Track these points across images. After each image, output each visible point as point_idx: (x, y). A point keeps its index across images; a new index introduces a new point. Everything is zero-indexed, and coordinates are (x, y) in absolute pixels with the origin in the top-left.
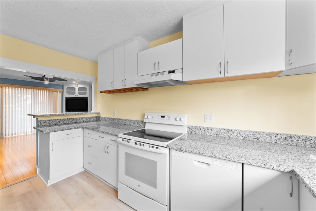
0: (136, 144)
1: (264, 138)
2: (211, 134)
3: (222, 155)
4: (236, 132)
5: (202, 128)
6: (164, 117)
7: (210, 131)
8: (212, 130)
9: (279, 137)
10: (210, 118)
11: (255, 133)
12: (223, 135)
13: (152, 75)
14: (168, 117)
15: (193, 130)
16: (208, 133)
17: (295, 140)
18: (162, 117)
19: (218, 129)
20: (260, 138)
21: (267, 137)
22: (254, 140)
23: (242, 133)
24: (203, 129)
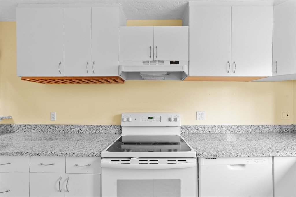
0: (142, 162)
1: (244, 130)
2: (204, 132)
3: (259, 153)
4: (225, 127)
5: (195, 127)
6: (152, 118)
7: (203, 129)
8: (205, 128)
9: (252, 128)
10: (203, 116)
11: (238, 126)
12: (215, 131)
13: (145, 62)
14: (158, 118)
15: (186, 130)
16: (201, 131)
17: (261, 129)
18: (149, 118)
19: (211, 126)
20: (242, 130)
21: (246, 128)
22: (238, 133)
23: (229, 128)
24: (197, 128)
